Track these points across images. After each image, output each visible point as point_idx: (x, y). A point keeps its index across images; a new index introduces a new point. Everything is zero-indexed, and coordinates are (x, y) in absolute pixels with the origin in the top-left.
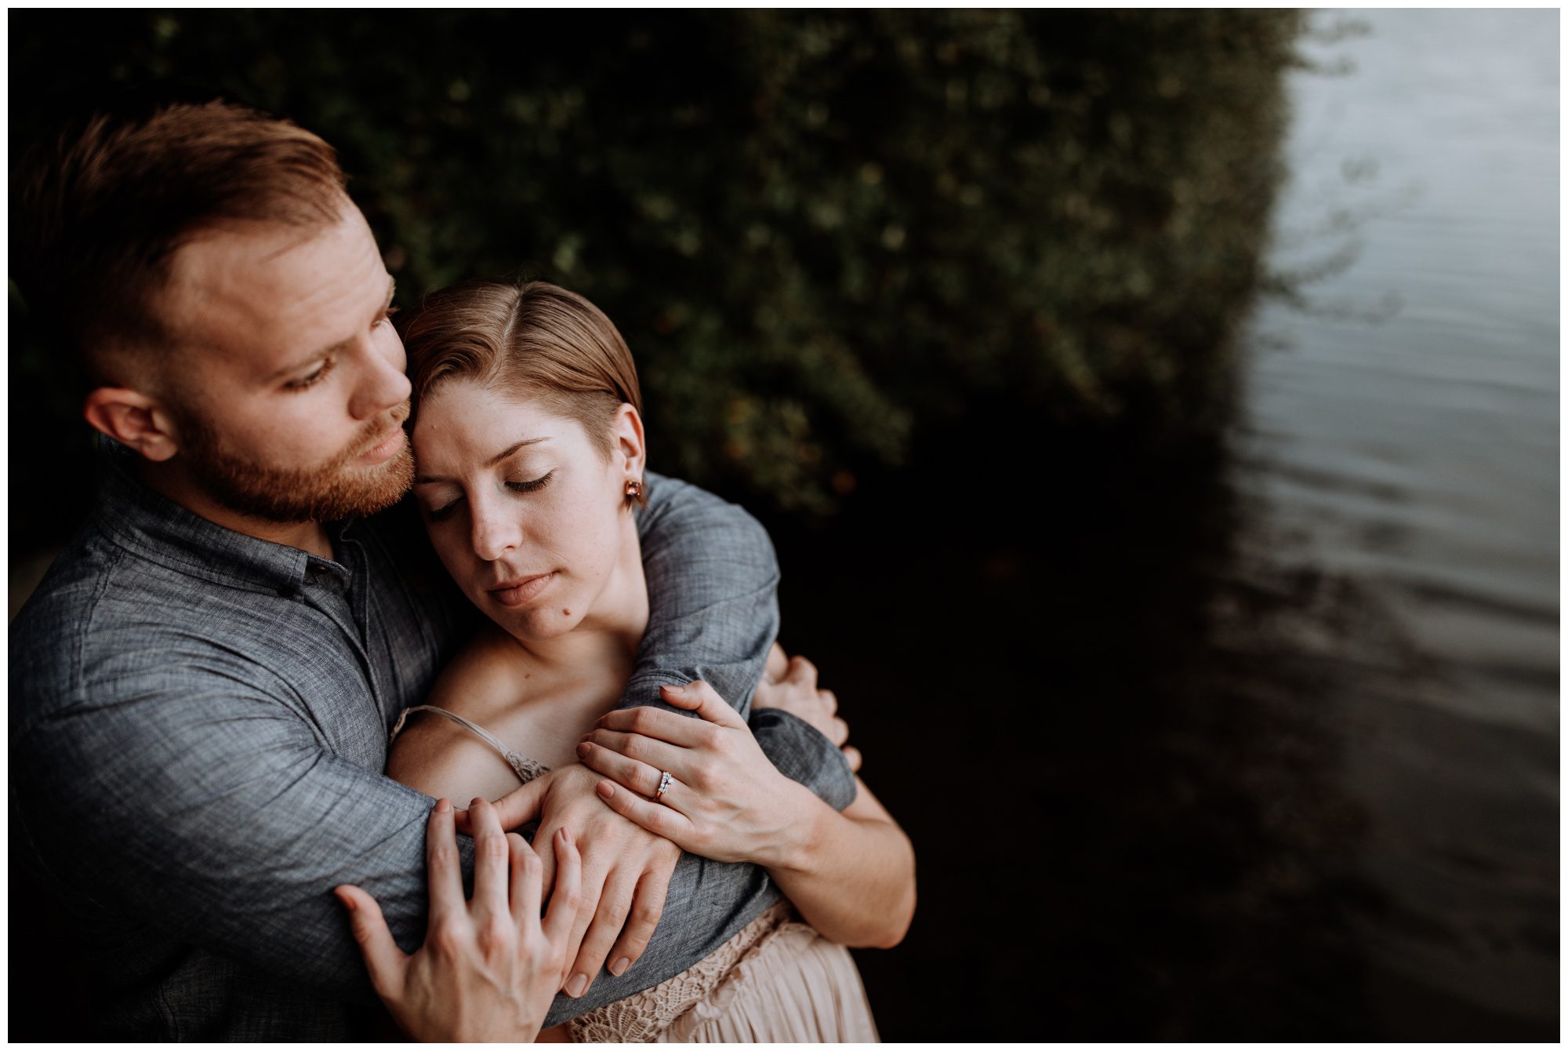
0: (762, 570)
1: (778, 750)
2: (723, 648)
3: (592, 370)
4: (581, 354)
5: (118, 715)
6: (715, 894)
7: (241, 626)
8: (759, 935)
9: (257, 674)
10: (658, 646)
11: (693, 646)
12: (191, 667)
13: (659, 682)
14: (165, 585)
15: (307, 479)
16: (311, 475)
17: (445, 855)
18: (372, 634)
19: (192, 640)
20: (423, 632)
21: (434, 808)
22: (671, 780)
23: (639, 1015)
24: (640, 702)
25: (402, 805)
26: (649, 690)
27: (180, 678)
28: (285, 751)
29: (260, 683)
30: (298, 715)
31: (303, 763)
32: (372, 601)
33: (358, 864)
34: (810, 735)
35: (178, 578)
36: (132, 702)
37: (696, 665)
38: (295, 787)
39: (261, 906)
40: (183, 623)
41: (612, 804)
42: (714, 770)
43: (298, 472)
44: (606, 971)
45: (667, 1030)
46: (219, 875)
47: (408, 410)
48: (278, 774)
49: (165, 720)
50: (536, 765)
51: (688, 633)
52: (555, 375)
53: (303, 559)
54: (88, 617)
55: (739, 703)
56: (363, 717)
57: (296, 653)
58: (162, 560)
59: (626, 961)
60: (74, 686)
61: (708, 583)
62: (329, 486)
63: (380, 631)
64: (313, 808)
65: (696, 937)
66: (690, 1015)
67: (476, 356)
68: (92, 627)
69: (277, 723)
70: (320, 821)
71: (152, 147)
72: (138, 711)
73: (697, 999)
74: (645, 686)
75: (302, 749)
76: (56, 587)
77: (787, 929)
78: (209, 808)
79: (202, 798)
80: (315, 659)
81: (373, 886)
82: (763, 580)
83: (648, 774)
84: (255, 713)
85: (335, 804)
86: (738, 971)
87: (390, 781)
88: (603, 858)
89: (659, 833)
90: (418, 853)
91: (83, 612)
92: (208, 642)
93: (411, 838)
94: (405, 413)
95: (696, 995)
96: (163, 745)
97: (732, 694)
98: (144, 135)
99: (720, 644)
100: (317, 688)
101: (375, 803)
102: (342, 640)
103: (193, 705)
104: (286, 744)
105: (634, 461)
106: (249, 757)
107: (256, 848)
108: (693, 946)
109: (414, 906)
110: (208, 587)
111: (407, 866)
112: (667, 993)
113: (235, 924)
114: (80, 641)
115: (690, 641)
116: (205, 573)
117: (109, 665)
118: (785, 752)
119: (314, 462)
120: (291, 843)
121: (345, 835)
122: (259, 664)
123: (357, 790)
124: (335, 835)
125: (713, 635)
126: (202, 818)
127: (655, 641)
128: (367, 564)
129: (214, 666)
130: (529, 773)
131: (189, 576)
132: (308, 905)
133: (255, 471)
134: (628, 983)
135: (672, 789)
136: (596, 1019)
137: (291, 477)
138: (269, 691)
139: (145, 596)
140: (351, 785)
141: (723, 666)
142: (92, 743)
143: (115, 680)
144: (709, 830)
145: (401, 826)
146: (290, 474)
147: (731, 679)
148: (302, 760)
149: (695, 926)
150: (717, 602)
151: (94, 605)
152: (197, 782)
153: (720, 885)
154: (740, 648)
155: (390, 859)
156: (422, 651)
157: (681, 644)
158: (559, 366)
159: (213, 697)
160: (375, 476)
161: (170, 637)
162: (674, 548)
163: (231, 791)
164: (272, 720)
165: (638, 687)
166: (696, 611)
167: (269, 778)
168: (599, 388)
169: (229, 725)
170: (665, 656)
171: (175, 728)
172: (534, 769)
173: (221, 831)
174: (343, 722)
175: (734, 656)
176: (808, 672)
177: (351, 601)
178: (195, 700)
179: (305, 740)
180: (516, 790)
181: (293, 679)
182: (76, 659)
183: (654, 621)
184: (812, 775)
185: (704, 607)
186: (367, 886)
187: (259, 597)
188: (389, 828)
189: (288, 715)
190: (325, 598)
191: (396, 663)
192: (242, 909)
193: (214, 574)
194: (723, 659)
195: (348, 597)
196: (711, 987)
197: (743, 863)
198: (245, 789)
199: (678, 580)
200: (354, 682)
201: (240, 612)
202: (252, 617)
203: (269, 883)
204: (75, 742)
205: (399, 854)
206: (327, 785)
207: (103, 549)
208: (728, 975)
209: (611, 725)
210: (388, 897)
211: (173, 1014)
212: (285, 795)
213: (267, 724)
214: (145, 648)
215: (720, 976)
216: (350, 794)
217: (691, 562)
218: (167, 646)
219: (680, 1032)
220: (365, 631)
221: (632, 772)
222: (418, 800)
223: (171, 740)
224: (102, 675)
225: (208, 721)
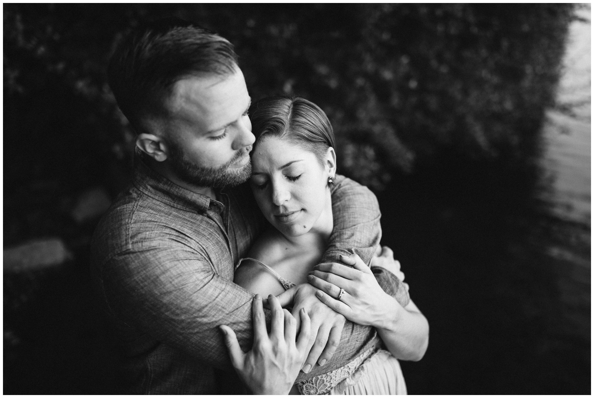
0: (375, 212)
1: (382, 283)
2: (362, 242)
3: (319, 133)
4: (316, 127)
5: (143, 255)
6: (358, 337)
7: (185, 224)
8: (370, 353)
9: (192, 243)
10: (337, 239)
11: (351, 240)
12: (169, 239)
13: (338, 254)
14: (158, 207)
15: (214, 171)
16: (216, 170)
17: (260, 316)
18: (229, 229)
19: (169, 229)
20: (248, 230)
21: (255, 298)
22: (345, 292)
23: (325, 381)
24: (331, 261)
25: (243, 295)
26: (335, 256)
27: (165, 242)
28: (202, 272)
29: (193, 246)
30: (206, 259)
31: (208, 277)
32: (230, 217)
33: (227, 317)
34: (393, 277)
35: (162, 205)
36: (148, 251)
37: (352, 248)
38: (206, 286)
39: (191, 331)
40: (165, 222)
41: (322, 300)
42: (360, 289)
43: (211, 168)
44: (317, 364)
45: (335, 388)
46: (176, 318)
47: (252, 147)
48: (200, 281)
49: (160, 258)
50: (291, 283)
51: (348, 235)
52: (307, 135)
53: (209, 200)
54: (131, 218)
55: (368, 264)
56: (228, 261)
57: (205, 235)
58: (157, 198)
59: (325, 360)
60: (127, 244)
61: (356, 216)
62: (221, 175)
63: (232, 228)
64: (212, 295)
65: (349, 353)
66: (344, 383)
67: (278, 127)
68: (132, 221)
69: (200, 262)
70: (215, 300)
71: (169, 43)
72: (150, 254)
73: (347, 377)
74: (333, 255)
75: (208, 272)
76: (119, 206)
77: (380, 352)
78: (175, 293)
79: (173, 288)
80: (211, 238)
81: (233, 326)
82: (376, 216)
83: (335, 290)
84: (192, 257)
85: (220, 294)
86: (363, 367)
87: (238, 286)
88: (318, 320)
89: (339, 312)
90: (249, 314)
91: (129, 215)
92: (174, 230)
93: (247, 308)
94: (251, 149)
95: (346, 375)
96: (159, 268)
97: (366, 260)
98: (166, 38)
99: (360, 240)
100: (212, 249)
101: (234, 294)
102: (220, 231)
103: (170, 253)
104: (203, 270)
105: (332, 169)
106: (189, 274)
107: (191, 308)
108: (348, 356)
109: (248, 335)
110: (173, 209)
111: (246, 319)
112: (336, 374)
113: (181, 337)
114: (129, 226)
115: (349, 238)
116: (172, 204)
117: (140, 236)
118: (384, 284)
119: (217, 166)
120: (204, 308)
121: (223, 306)
122: (192, 239)
123: (227, 289)
124: (220, 306)
125: (358, 236)
126: (172, 296)
127: (335, 237)
128: (229, 203)
129: (176, 238)
130: (288, 286)
131: (166, 204)
132: (208, 332)
133: (196, 167)
134: (324, 369)
135: (345, 296)
136: (309, 382)
137: (208, 171)
138: (196, 249)
139: (151, 211)
140: (225, 287)
141: (362, 249)
142: (133, 265)
143: (142, 242)
144: (358, 312)
145: (243, 303)
146: (208, 169)
147: (365, 254)
148: (208, 276)
149: (349, 350)
150: (360, 223)
151: (133, 213)
152: (171, 282)
153: (359, 334)
154: (368, 242)
155: (239, 316)
156: (247, 237)
157: (346, 239)
158: (308, 132)
159: (177, 250)
160: (238, 172)
161: (161, 226)
162: (343, 202)
163: (183, 286)
164: (197, 260)
165: (330, 255)
166: (351, 227)
167: (196, 282)
168: (322, 141)
169: (183, 261)
170: (340, 243)
171: (164, 262)
172: (290, 285)
173: (179, 301)
174: (221, 263)
175: (366, 245)
176: (390, 252)
177: (223, 217)
178: (171, 251)
179: (209, 269)
180: (284, 292)
181: (204, 245)
182: (128, 233)
183: (335, 229)
184: (394, 293)
185: (355, 225)
186: (230, 326)
187: (191, 214)
188: (239, 304)
189: (202, 259)
190: (214, 215)
191: (237, 241)
192: (184, 331)
193: (175, 204)
194: (362, 246)
195: (222, 215)
196: (352, 372)
197: (368, 326)
198: (188, 286)
199: (344, 214)
200: (224, 248)
201: (184, 219)
202: (189, 221)
203: (195, 322)
204: (127, 264)
205: (242, 314)
206: (217, 286)
207: (136, 192)
208: (358, 368)
209: (321, 269)
210: (238, 330)
211: (151, 366)
212: (202, 289)
213: (196, 262)
214: (152, 231)
215: (355, 369)
216: (225, 290)
217: (350, 208)
218: (160, 230)
219: (340, 389)
220: (228, 228)
221: (329, 288)
222: (249, 294)
223: (162, 266)
224: (137, 240)
225: (176, 259)
